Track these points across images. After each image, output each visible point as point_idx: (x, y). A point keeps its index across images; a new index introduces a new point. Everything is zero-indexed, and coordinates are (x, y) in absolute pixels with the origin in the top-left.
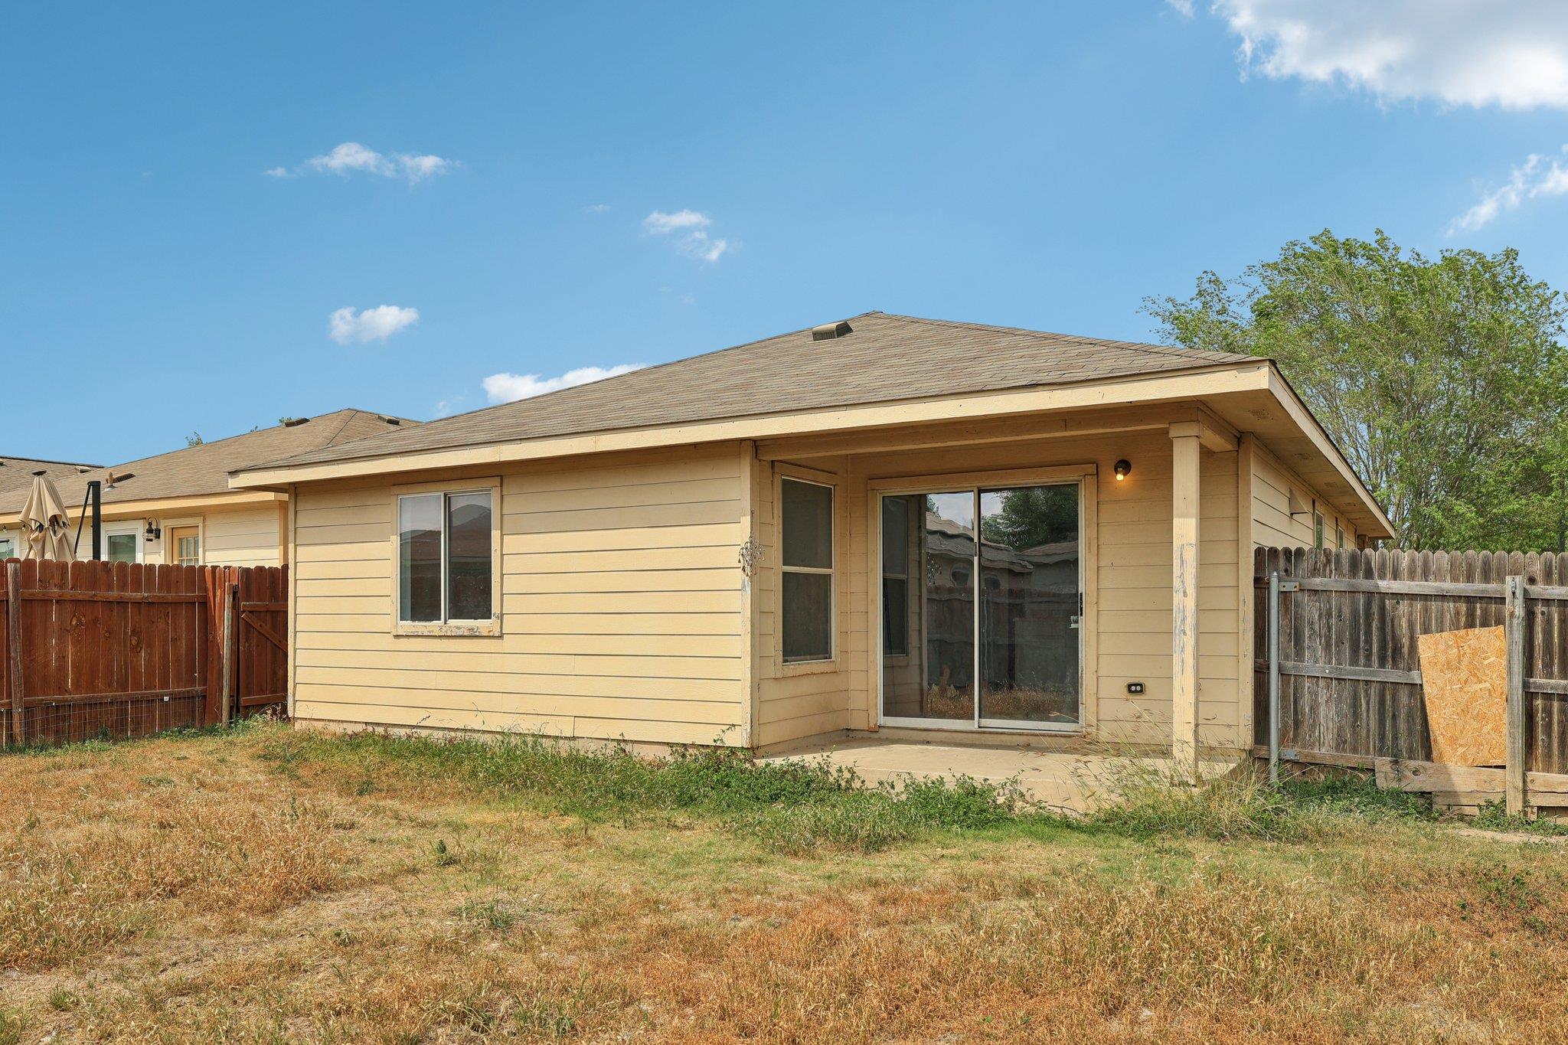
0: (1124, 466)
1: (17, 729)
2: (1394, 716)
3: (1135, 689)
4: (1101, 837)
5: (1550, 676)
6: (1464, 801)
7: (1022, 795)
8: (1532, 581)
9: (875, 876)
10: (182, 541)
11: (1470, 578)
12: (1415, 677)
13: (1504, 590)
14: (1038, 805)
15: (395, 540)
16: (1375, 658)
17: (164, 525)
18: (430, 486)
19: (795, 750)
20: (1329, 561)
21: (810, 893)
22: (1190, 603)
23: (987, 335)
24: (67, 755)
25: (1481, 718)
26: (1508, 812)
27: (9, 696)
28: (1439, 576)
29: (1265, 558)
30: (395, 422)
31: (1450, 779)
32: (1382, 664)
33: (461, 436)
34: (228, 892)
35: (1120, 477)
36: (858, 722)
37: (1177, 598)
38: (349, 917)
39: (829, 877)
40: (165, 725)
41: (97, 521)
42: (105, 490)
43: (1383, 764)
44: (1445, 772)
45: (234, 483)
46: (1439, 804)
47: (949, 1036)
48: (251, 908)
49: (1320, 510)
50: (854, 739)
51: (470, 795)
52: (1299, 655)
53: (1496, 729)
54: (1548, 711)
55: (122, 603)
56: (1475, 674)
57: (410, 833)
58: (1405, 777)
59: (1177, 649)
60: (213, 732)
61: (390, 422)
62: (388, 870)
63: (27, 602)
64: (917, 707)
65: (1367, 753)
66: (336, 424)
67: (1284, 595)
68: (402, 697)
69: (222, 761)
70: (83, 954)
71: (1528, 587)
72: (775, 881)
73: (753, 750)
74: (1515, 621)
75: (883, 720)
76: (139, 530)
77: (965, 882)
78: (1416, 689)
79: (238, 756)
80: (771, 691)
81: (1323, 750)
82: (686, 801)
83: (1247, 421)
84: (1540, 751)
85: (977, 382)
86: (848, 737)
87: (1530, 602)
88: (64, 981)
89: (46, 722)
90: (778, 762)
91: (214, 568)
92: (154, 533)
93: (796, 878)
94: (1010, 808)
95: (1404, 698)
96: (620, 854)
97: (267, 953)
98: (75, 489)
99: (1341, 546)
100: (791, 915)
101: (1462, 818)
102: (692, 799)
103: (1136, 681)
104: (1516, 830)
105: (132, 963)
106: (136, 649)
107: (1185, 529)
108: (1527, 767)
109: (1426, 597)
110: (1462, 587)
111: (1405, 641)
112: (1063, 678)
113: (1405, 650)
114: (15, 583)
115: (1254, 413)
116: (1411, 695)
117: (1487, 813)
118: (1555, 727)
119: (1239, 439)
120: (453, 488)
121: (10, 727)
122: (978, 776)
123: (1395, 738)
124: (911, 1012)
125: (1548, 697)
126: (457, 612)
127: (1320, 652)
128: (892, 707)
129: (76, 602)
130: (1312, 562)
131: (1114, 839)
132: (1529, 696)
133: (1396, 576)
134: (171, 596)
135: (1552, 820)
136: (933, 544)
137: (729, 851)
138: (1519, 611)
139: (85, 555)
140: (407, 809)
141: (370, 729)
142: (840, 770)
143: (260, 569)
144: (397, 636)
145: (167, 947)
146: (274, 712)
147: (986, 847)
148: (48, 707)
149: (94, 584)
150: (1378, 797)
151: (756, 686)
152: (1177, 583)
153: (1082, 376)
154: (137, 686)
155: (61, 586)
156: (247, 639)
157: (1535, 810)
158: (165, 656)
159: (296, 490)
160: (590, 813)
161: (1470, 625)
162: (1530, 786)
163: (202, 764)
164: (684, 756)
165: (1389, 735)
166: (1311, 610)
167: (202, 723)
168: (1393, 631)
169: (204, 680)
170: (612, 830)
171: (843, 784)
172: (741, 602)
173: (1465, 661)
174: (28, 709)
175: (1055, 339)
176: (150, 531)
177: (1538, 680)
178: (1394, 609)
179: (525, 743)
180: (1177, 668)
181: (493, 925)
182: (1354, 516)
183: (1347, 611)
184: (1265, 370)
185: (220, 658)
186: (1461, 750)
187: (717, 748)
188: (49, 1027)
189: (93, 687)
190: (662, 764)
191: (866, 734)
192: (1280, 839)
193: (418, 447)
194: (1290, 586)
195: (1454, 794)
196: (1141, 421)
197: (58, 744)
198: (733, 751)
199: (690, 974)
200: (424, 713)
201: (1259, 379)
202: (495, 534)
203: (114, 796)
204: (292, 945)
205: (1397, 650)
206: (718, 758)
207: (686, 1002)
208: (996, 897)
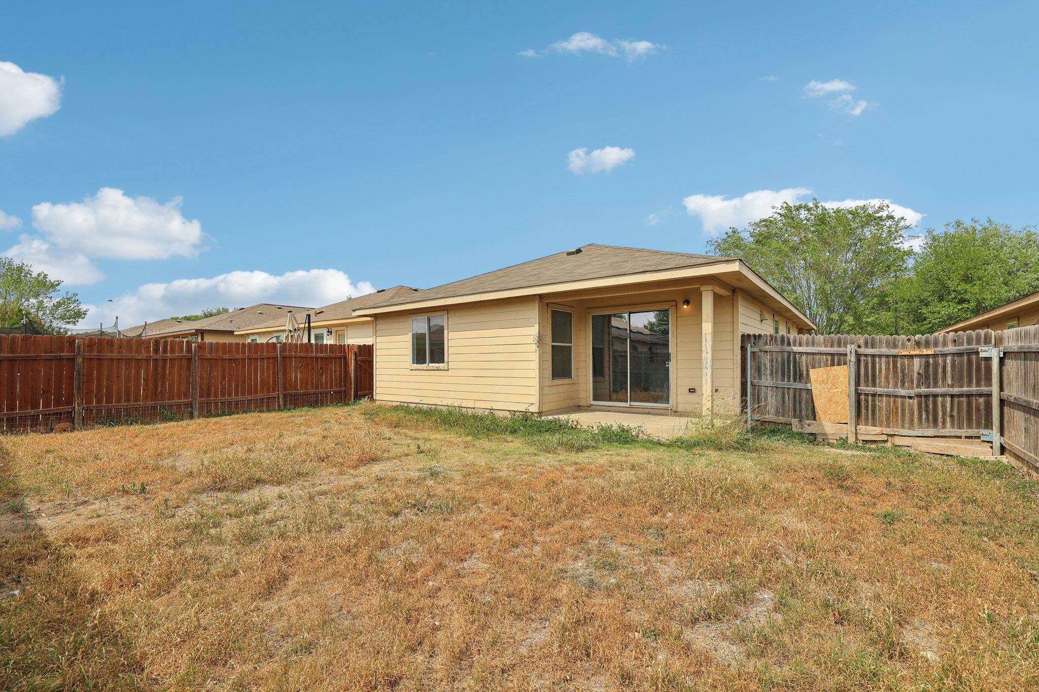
0: (687, 302)
1: (281, 403)
2: (800, 402)
3: (692, 391)
4: (672, 448)
5: (867, 386)
6: (830, 437)
7: (643, 432)
8: (859, 347)
9: (577, 461)
10: (340, 336)
11: (832, 346)
12: (809, 386)
13: (846, 351)
14: (649, 436)
15: (410, 334)
16: (792, 379)
17: (334, 330)
18: (423, 314)
19: (557, 414)
20: (772, 339)
21: (550, 466)
22: (709, 356)
23: (631, 251)
24: (296, 412)
25: (837, 403)
26: (849, 442)
27: (278, 391)
28: (819, 345)
29: (745, 338)
30: (416, 290)
31: (823, 428)
32: (795, 380)
33: (433, 296)
34: (341, 460)
35: (685, 307)
36: (583, 403)
37: (704, 354)
38: (382, 470)
39: (560, 461)
40: (332, 402)
41: (309, 328)
42: (313, 318)
43: (795, 422)
44: (821, 425)
45: (354, 314)
46: (819, 439)
47: (590, 520)
48: (349, 466)
49: (776, 318)
50: (581, 410)
51: (435, 428)
52: (760, 377)
53: (843, 408)
54: (867, 401)
55: (317, 358)
56: (834, 385)
57: (409, 441)
58: (805, 427)
59: (704, 374)
60: (348, 405)
61: (414, 290)
62: (399, 454)
63: (284, 358)
64: (608, 397)
65: (789, 417)
66: (395, 291)
67: (753, 353)
68: (413, 392)
69: (349, 415)
70: (291, 480)
71: (857, 349)
72: (540, 462)
73: (540, 413)
74: (852, 363)
75: (592, 402)
76: (325, 331)
77: (612, 464)
78: (809, 391)
79: (355, 414)
80: (546, 391)
81: (770, 416)
82: (514, 432)
83: (736, 284)
84: (863, 417)
85: (623, 271)
86: (579, 408)
87: (858, 356)
88: (284, 489)
89: (291, 401)
90: (550, 417)
91: (348, 345)
92: (330, 332)
93: (548, 461)
94: (638, 437)
95: (804, 394)
96: (485, 451)
97: (351, 482)
98: (302, 317)
99: (789, 333)
100: (541, 474)
101: (829, 444)
102: (515, 431)
103: (692, 388)
104: (852, 449)
105: (306, 484)
106: (322, 374)
107: (707, 327)
108: (857, 424)
109: (813, 354)
110: (829, 350)
111: (805, 373)
112: (663, 386)
113: (805, 375)
114: (280, 351)
115: (738, 280)
116: (807, 394)
117: (840, 442)
118: (870, 407)
119: (734, 291)
120: (430, 315)
121: (279, 402)
122: (625, 425)
123: (801, 411)
124: (578, 510)
125: (866, 395)
126: (432, 361)
127: (769, 377)
128: (596, 397)
129: (301, 358)
130: (765, 340)
131: (676, 449)
132: (858, 395)
133: (800, 345)
134: (333, 355)
135: (868, 446)
136: (614, 332)
137: (525, 451)
138: (853, 359)
139: (305, 340)
140: (411, 433)
141: (402, 404)
142: (573, 421)
143: (365, 345)
144: (411, 370)
145: (318, 479)
146: (368, 398)
147: (624, 451)
148: (291, 395)
149: (307, 351)
150: (792, 435)
151: (541, 388)
152: (704, 349)
153: (664, 267)
154: (322, 388)
155: (296, 352)
156: (360, 371)
157: (861, 441)
158: (331, 377)
159: (376, 316)
160: (475, 436)
161: (833, 365)
162: (858, 431)
163: (342, 416)
164: (514, 415)
165: (798, 410)
166: (766, 360)
167: (345, 401)
168: (799, 367)
169: (345, 386)
170: (483, 442)
171: (574, 426)
172: (535, 357)
173: (830, 380)
174: (285, 396)
175: (657, 252)
176: (328, 332)
177: (862, 388)
178: (800, 359)
179: (456, 409)
180: (704, 382)
181: (432, 475)
182: (796, 321)
183: (780, 359)
184: (737, 263)
185: (351, 378)
186: (828, 416)
187: (526, 412)
188: (276, 504)
189: (307, 388)
190: (506, 418)
191: (586, 408)
192: (745, 451)
193: (418, 300)
194: (755, 350)
195: (825, 434)
196: (689, 285)
197: (294, 409)
198: (533, 413)
199: (500, 494)
200: (421, 398)
201: (735, 267)
202: (446, 332)
203: (310, 427)
204: (360, 480)
205: (801, 376)
206: (527, 416)
207: (495, 504)
208: (623, 469)
